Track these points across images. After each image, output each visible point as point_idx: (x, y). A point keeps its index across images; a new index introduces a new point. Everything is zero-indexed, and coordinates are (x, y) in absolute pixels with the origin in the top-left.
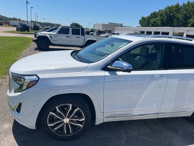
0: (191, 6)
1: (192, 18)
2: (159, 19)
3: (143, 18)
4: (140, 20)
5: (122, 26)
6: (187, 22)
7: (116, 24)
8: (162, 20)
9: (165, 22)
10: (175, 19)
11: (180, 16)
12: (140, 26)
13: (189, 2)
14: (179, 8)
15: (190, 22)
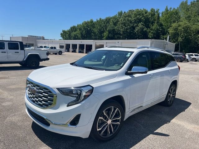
0: (103, 22)
1: (105, 32)
2: (79, 33)
3: (64, 31)
4: (61, 33)
5: (44, 39)
6: (102, 36)
7: (37, 36)
8: (82, 34)
9: (84, 35)
10: (93, 33)
11: (96, 30)
12: (62, 39)
13: (100, 19)
14: (94, 24)
15: (104, 35)
